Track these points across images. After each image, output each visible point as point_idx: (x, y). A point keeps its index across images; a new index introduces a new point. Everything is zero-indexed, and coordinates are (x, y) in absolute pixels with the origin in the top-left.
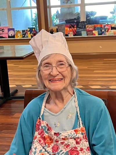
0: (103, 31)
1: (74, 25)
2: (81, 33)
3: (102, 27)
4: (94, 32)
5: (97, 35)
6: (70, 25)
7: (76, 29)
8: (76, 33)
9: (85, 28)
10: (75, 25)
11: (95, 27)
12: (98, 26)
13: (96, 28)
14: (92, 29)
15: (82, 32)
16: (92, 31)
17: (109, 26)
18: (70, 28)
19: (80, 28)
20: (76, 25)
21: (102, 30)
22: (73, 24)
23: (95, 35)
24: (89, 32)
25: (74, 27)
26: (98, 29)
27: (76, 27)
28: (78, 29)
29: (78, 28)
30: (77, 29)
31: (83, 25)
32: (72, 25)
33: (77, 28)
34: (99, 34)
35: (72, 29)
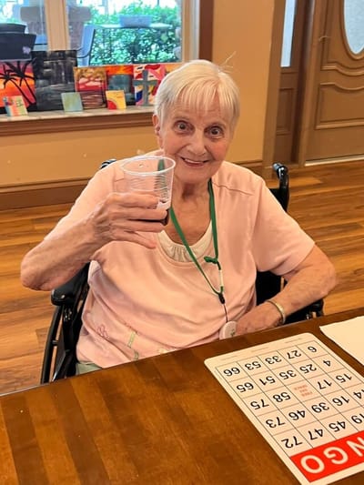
0: (137, 89)
1: (21, 67)
2: (61, 101)
3: (132, 76)
4: (110, 95)
5: (122, 109)
6: (8, 68)
7: (31, 82)
8: (33, 101)
9: (71, 79)
10: (25, 68)
11: (107, 76)
12: (119, 73)
13: (111, 81)
14: (98, 84)
15: (63, 94)
16: (102, 92)
17: (158, 71)
18: (7, 78)
19: (48, 78)
20: (29, 66)
22: (19, 62)
23: (114, 107)
24: (89, 97)
25: (23, 77)
26: (119, 83)
27: (32, 75)
28: (41, 82)
29: (43, 78)
30: (36, 85)
31: (59, 67)
32: (16, 66)
33: (35, 79)
34: (130, 103)
35: (18, 83)
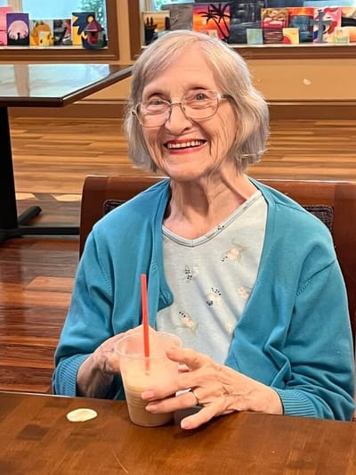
0: (316, 29)
1: (222, 8)
2: (246, 35)
3: (312, 17)
4: (286, 32)
5: (295, 42)
6: (211, 8)
7: (227, 20)
8: (227, 35)
9: (259, 18)
10: (224, 9)
11: (289, 16)
12: (299, 14)
13: (293, 21)
14: (281, 23)
15: (248, 30)
16: (280, 29)
17: (335, 13)
18: (210, 16)
19: (241, 17)
20: (228, 8)
21: (313, 27)
22: (220, 5)
23: (289, 41)
24: (271, 33)
25: (222, 15)
26: (299, 23)
27: (228, 14)
28: (235, 20)
29: (237, 17)
30: (231, 23)
31: (250, 8)
32: (217, 7)
33: (230, 17)
34: (302, 41)
35: (217, 20)
